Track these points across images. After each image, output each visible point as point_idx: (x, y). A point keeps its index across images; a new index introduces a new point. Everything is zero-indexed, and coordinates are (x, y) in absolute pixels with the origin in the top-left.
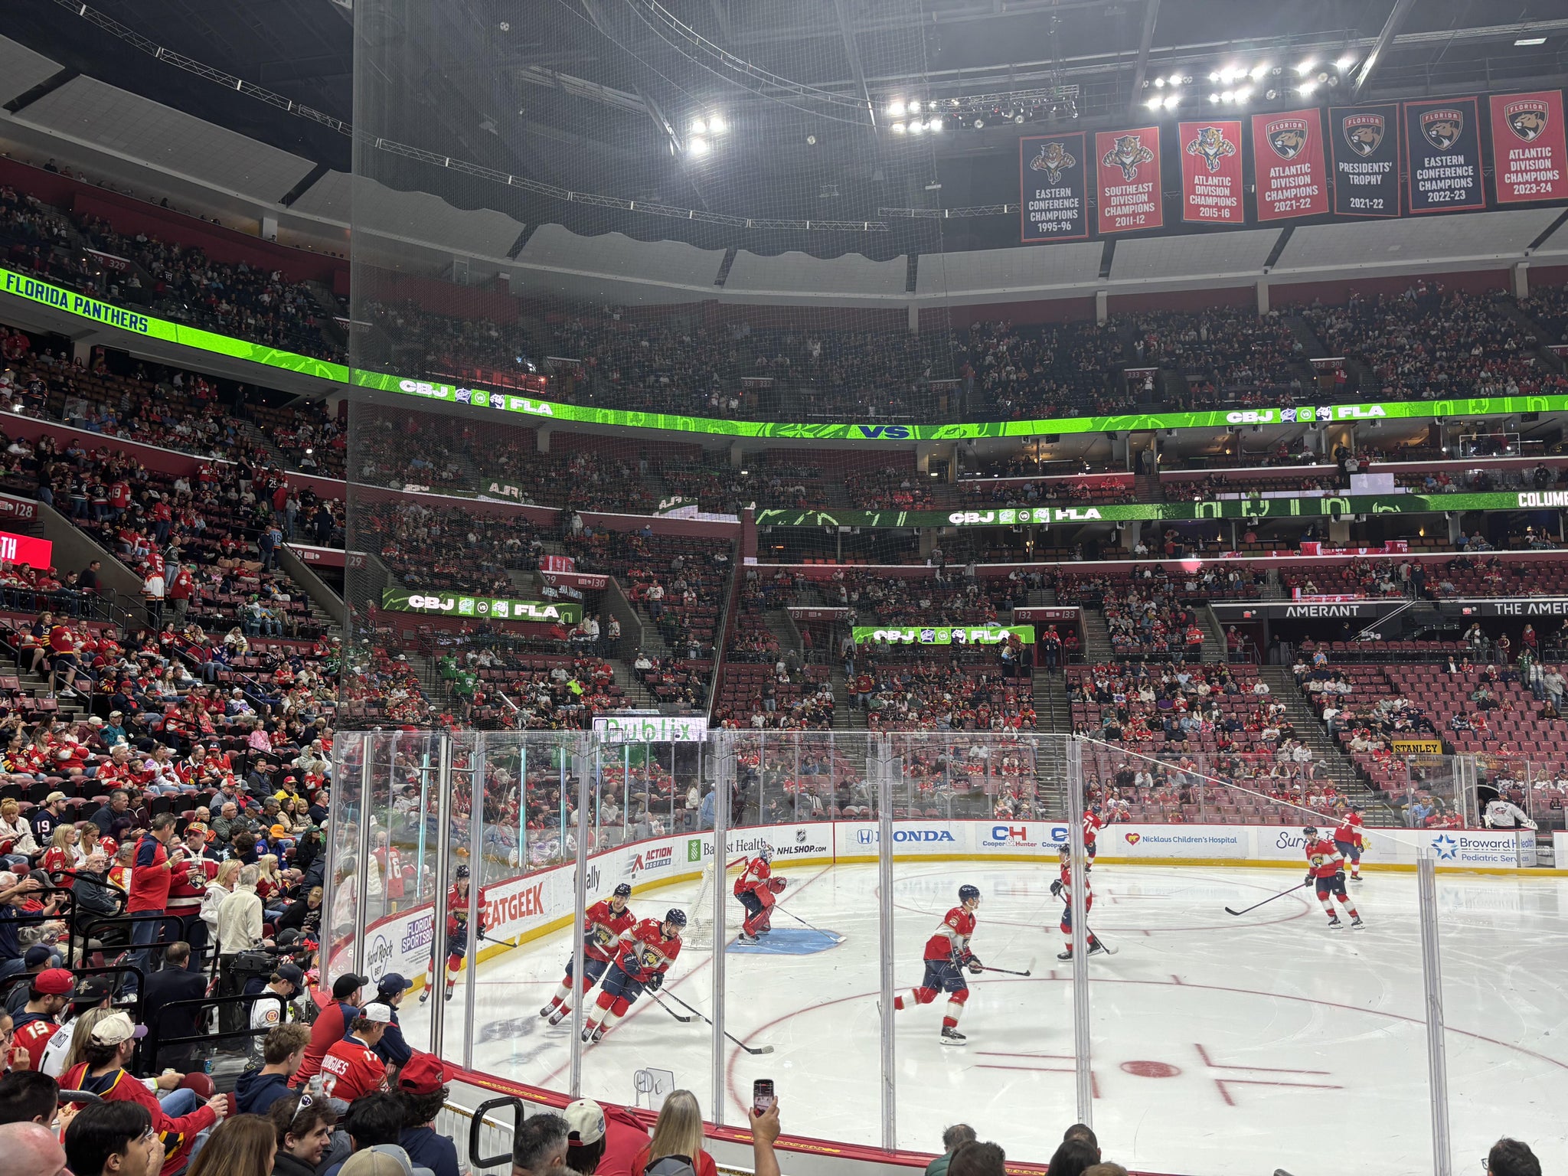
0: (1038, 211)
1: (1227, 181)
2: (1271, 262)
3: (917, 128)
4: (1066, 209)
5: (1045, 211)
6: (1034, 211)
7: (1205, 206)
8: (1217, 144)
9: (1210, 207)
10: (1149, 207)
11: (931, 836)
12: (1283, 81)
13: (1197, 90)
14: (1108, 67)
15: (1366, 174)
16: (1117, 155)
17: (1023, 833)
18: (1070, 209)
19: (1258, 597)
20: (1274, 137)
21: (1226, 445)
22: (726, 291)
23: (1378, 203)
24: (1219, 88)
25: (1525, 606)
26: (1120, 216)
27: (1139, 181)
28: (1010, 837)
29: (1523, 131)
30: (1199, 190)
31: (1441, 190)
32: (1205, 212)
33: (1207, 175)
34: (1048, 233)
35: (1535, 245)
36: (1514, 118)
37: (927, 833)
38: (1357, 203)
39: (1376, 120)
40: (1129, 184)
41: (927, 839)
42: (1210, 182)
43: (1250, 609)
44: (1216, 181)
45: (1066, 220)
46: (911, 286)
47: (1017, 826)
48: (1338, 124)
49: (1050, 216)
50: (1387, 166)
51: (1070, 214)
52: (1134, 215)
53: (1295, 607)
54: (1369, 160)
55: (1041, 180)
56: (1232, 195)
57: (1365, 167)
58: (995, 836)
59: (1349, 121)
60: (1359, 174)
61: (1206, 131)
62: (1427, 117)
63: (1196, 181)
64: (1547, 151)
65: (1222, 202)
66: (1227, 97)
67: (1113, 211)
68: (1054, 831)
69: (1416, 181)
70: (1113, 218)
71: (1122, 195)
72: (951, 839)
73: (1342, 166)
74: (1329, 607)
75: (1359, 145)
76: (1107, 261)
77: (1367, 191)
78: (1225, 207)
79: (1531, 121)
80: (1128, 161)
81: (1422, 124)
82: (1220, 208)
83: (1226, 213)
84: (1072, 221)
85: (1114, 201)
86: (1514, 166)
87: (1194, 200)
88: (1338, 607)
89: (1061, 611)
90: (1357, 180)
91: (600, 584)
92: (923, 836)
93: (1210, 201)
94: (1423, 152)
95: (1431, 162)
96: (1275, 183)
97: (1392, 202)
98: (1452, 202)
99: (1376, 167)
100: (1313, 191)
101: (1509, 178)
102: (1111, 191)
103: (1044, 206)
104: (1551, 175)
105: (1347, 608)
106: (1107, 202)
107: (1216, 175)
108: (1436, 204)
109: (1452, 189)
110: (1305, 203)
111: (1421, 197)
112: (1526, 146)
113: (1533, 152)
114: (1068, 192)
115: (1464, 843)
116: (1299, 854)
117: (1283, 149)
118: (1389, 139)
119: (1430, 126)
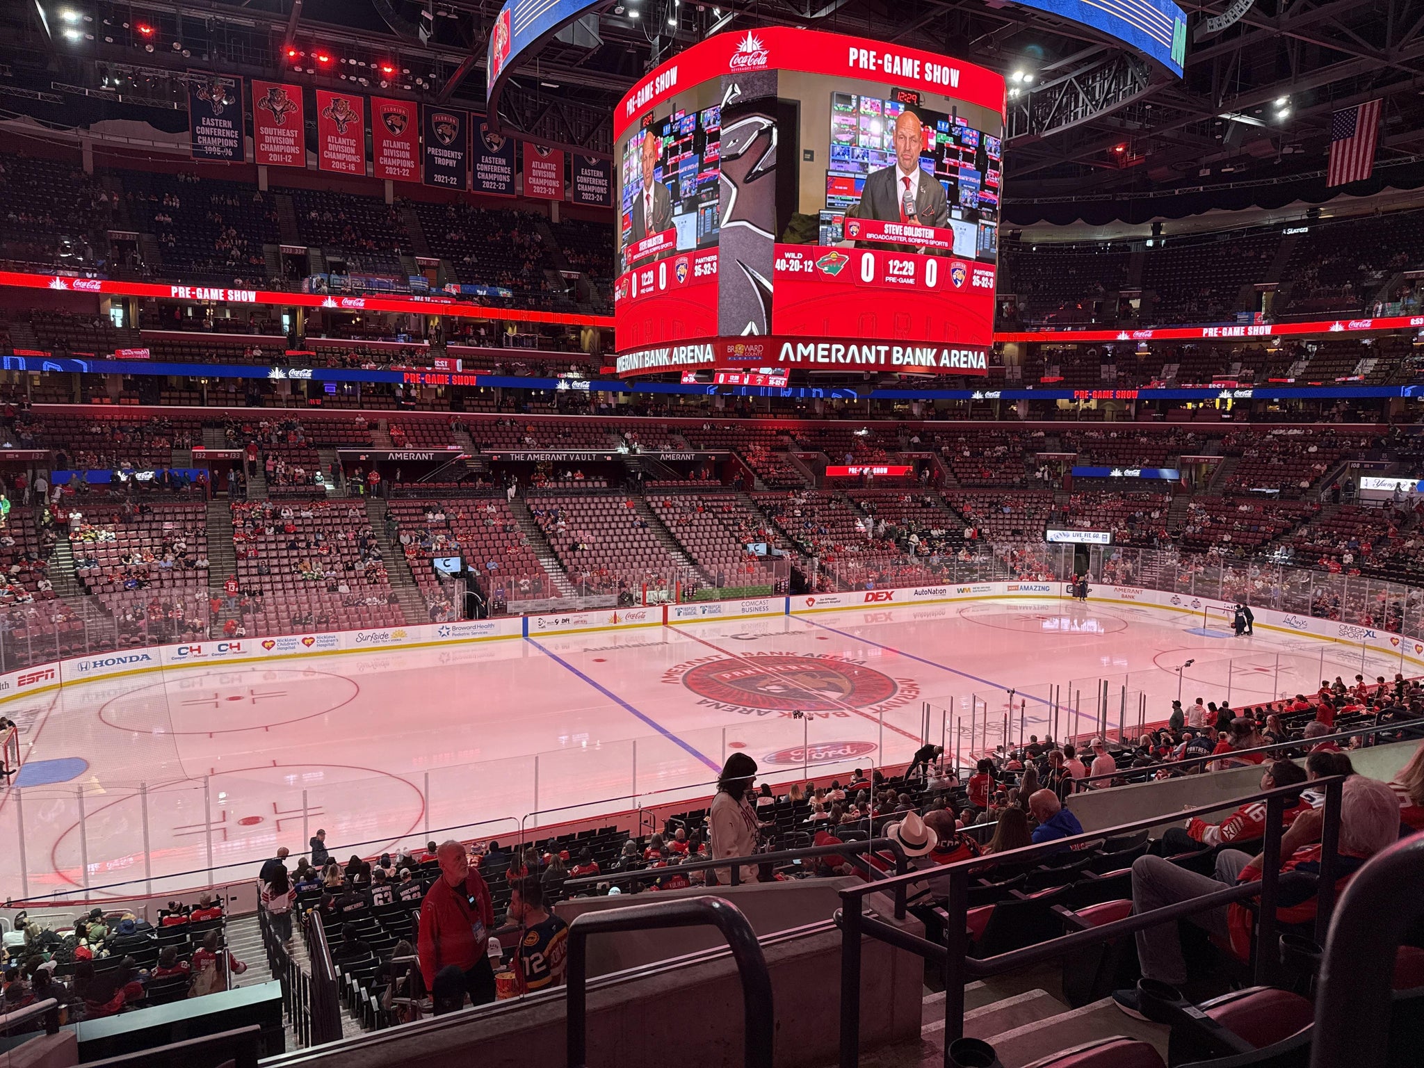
0: (205, 135)
1: (353, 142)
4: (228, 138)
5: (211, 136)
6: (201, 135)
7: (336, 160)
8: (346, 112)
9: (340, 161)
10: (295, 150)
11: (134, 659)
15: (446, 158)
16: (269, 101)
17: (199, 649)
18: (231, 138)
19: (370, 446)
20: (387, 116)
25: (526, 455)
26: (273, 153)
27: (285, 127)
28: (190, 653)
30: (331, 147)
31: (491, 180)
32: (336, 165)
33: (338, 136)
34: (213, 155)
37: (131, 658)
38: (439, 178)
39: (454, 121)
40: (280, 128)
41: (131, 661)
42: (340, 142)
43: (364, 454)
44: (344, 141)
45: (228, 147)
47: (195, 645)
48: (429, 119)
49: (214, 142)
50: (459, 155)
51: (231, 143)
52: (284, 154)
53: (394, 453)
54: (448, 148)
55: (207, 110)
56: (356, 154)
57: (446, 153)
58: (180, 654)
59: (437, 117)
60: (442, 157)
61: (337, 100)
62: (485, 127)
63: (329, 140)
64: (553, 167)
65: (349, 158)
67: (267, 148)
68: (220, 646)
69: (476, 172)
70: (269, 153)
71: (273, 135)
72: (148, 658)
73: (429, 149)
74: (416, 454)
75: (443, 136)
77: (445, 170)
78: (352, 162)
80: (279, 109)
81: (482, 131)
82: (348, 163)
83: (352, 168)
84: (233, 149)
85: (267, 139)
86: (534, 173)
87: (328, 154)
88: (421, 454)
89: (229, 453)
90: (439, 161)
92: (128, 660)
93: (339, 157)
94: (482, 150)
95: (487, 160)
96: (386, 152)
97: (462, 182)
98: (497, 190)
99: (453, 154)
100: (411, 164)
101: (532, 181)
102: (265, 130)
103: (208, 131)
104: (556, 184)
105: (426, 455)
106: (262, 139)
107: (342, 137)
108: (488, 190)
109: (497, 182)
110: (406, 173)
111: (478, 183)
112: (541, 161)
113: (545, 166)
114: (229, 124)
115: (454, 628)
116: (369, 644)
117: (392, 127)
118: (461, 136)
119: (486, 134)
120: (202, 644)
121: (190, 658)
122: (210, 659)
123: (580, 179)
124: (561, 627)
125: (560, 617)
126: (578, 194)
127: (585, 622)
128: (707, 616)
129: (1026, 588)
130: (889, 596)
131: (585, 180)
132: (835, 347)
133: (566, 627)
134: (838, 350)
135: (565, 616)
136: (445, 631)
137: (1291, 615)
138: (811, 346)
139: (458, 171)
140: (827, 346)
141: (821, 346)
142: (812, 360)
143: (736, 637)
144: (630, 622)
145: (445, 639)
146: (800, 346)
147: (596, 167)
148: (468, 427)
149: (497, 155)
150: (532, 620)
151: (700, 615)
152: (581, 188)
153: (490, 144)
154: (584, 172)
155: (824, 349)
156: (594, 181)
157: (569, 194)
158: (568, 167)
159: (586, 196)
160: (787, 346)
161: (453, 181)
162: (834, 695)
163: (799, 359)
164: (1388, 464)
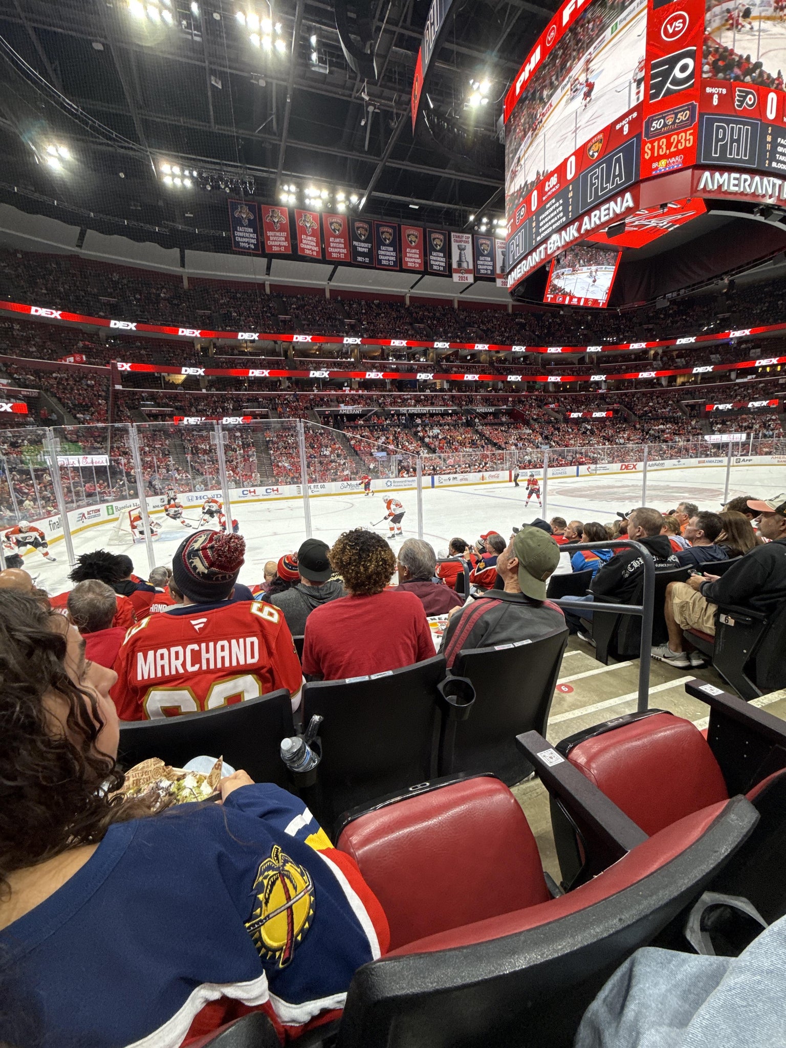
1: (314, 239)
2: (330, 279)
3: (178, 182)
4: (251, 238)
5: (242, 237)
6: (238, 236)
7: (307, 249)
8: (310, 223)
10: (286, 244)
12: (333, 201)
13: (301, 197)
14: (265, 175)
15: (363, 247)
16: (271, 217)
17: (254, 492)
18: (253, 238)
19: (330, 406)
20: (331, 224)
21: (317, 350)
22: (83, 251)
23: (367, 260)
24: (309, 198)
25: (408, 410)
26: (274, 246)
27: (280, 231)
29: (411, 242)
30: (304, 241)
31: (386, 260)
32: (307, 252)
33: (307, 235)
34: (244, 248)
35: (412, 288)
36: (409, 236)
38: (360, 259)
39: (366, 226)
42: (308, 239)
43: (328, 411)
44: (310, 238)
45: (252, 244)
46: (183, 265)
48: (353, 225)
49: (244, 240)
50: (369, 246)
51: (253, 241)
52: (280, 246)
53: (342, 410)
54: (364, 242)
55: (239, 222)
56: (316, 246)
57: (363, 245)
58: (244, 494)
59: (357, 224)
60: (360, 246)
61: (306, 215)
62: (382, 229)
63: (303, 237)
64: (418, 251)
65: (313, 248)
66: (312, 203)
67: (271, 243)
69: (378, 254)
70: (271, 246)
71: (274, 236)
73: (355, 243)
74: (352, 410)
75: (360, 235)
76: (269, 268)
77: (363, 254)
78: (314, 251)
79: (414, 239)
80: (276, 220)
81: (380, 231)
82: (312, 251)
83: (315, 253)
84: (254, 244)
85: (271, 238)
86: (408, 255)
87: (303, 246)
88: (355, 410)
89: (261, 411)
90: (360, 249)
91: (36, 395)
93: (309, 247)
94: (381, 243)
95: (383, 248)
96: (332, 245)
97: (371, 260)
98: (389, 265)
99: (366, 245)
100: (345, 251)
101: (407, 260)
102: (269, 234)
103: (241, 234)
104: (419, 261)
105: (358, 412)
106: (268, 238)
107: (310, 236)
109: (389, 260)
110: (342, 256)
111: (379, 260)
112: (412, 248)
113: (413, 251)
114: (251, 230)
115: (392, 482)
116: (348, 490)
117: (334, 230)
118: (370, 234)
119: (383, 233)
120: (257, 489)
121: (249, 497)
122: (261, 497)
123: (431, 258)
124: (452, 482)
125: (451, 476)
126: (431, 267)
129: (710, 462)
130: (634, 467)
131: (434, 258)
132: (744, 176)
133: (455, 482)
134: (745, 180)
135: (455, 476)
136: (389, 484)
138: (726, 175)
139: (369, 253)
140: (737, 175)
141: (734, 175)
142: (725, 188)
144: (492, 480)
145: (390, 488)
146: (717, 175)
147: (439, 251)
149: (388, 245)
150: (436, 477)
152: (432, 263)
153: (385, 239)
154: (434, 254)
155: (735, 179)
156: (439, 259)
158: (425, 251)
159: (435, 268)
163: (716, 187)
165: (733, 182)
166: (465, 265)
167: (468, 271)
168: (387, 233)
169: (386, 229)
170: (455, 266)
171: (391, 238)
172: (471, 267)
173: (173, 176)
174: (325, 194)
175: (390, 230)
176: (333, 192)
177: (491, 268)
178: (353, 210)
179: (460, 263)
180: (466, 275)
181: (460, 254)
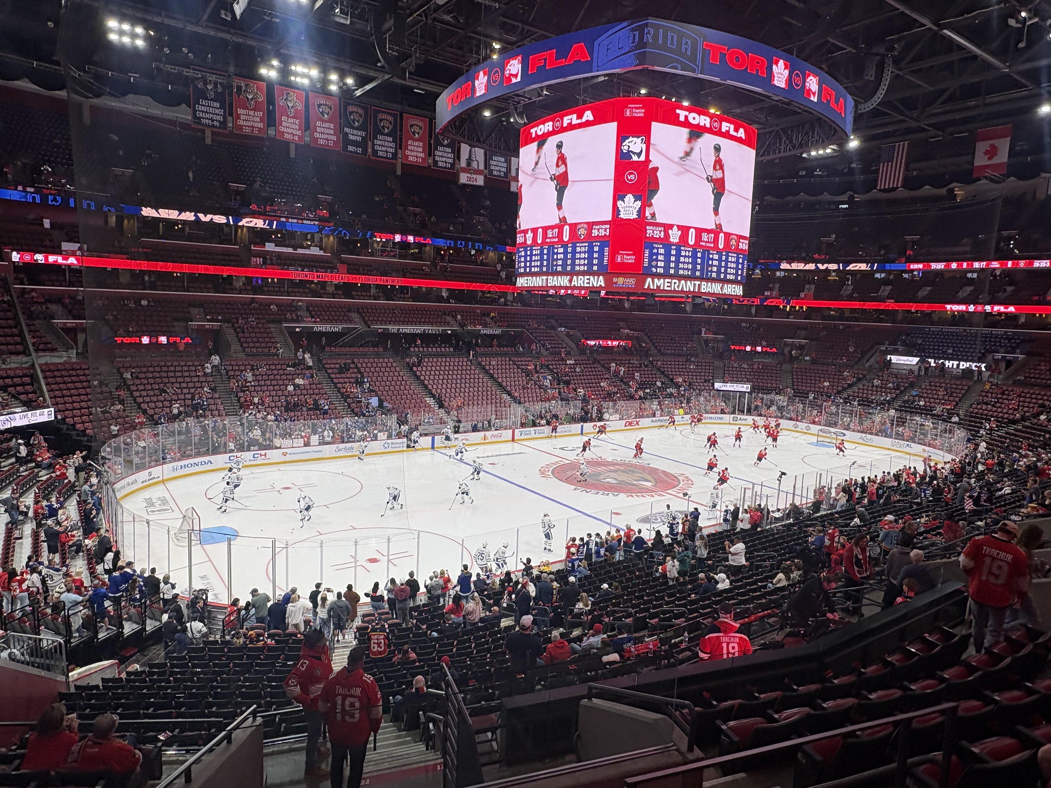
0: (201, 111)
1: (297, 121)
3: (126, 40)
4: (216, 114)
5: (205, 112)
6: (198, 110)
7: (286, 133)
8: (294, 102)
9: (289, 134)
10: (260, 125)
11: (203, 463)
12: (325, 82)
13: (285, 72)
15: (356, 135)
18: (218, 114)
19: (301, 320)
20: (319, 106)
24: (296, 74)
25: (398, 329)
26: (246, 126)
27: (255, 109)
29: (414, 133)
30: (284, 124)
31: (383, 151)
32: (287, 136)
33: (288, 117)
36: (412, 126)
37: (201, 462)
38: (350, 148)
39: (361, 111)
40: (250, 110)
42: (289, 121)
43: (298, 327)
44: (292, 121)
45: (217, 121)
48: (345, 110)
49: (207, 116)
50: (364, 134)
51: (218, 118)
52: (253, 127)
53: (317, 327)
54: (357, 129)
55: (203, 94)
56: (299, 130)
57: (355, 132)
58: (230, 460)
59: (350, 109)
60: (353, 135)
61: (288, 94)
62: (380, 116)
63: (283, 119)
64: (421, 144)
65: (295, 132)
66: (299, 80)
67: (241, 123)
68: (254, 455)
69: (374, 145)
70: (242, 126)
71: (246, 115)
72: (212, 463)
73: (345, 129)
74: (330, 327)
75: (353, 121)
77: (355, 143)
78: (296, 135)
80: (250, 97)
81: (378, 119)
82: (294, 135)
83: (296, 138)
84: (220, 122)
85: (242, 117)
86: (409, 148)
87: (282, 129)
88: (334, 327)
89: (212, 325)
90: (351, 137)
92: (200, 464)
93: (289, 131)
94: (378, 131)
95: (381, 137)
96: (318, 129)
97: (365, 151)
98: (386, 158)
99: (360, 133)
100: (334, 138)
101: (407, 152)
102: (240, 111)
103: (203, 109)
104: (422, 155)
105: (337, 328)
106: (238, 117)
107: (292, 117)
108: (381, 157)
109: (387, 152)
110: (331, 144)
111: (375, 152)
112: (414, 140)
113: (416, 143)
114: (218, 105)
115: (392, 443)
116: (343, 453)
117: (322, 113)
118: (365, 121)
119: (381, 120)
123: (437, 153)
126: (436, 162)
127: (467, 440)
128: (537, 436)
129: (711, 418)
130: (637, 423)
131: (440, 154)
132: (673, 281)
134: (675, 283)
136: (386, 445)
137: (864, 435)
138: (662, 280)
139: (363, 144)
140: (670, 280)
141: (667, 280)
142: (662, 287)
143: (562, 449)
144: (493, 440)
145: (387, 450)
146: (656, 280)
147: (447, 146)
148: (360, 310)
149: (386, 135)
150: (436, 438)
151: (533, 436)
152: (437, 158)
153: (383, 127)
154: (440, 149)
156: (445, 155)
157: (430, 161)
158: (430, 144)
159: (440, 164)
160: (649, 280)
161: (359, 150)
162: (649, 484)
163: (655, 287)
164: (901, 348)
165: (667, 284)
166: (474, 165)
167: (478, 172)
168: (386, 121)
169: (385, 116)
170: (463, 164)
171: (391, 127)
172: (482, 167)
173: (121, 33)
174: (314, 73)
175: (390, 118)
176: (325, 70)
177: (504, 170)
178: (346, 92)
179: (469, 161)
180: (475, 176)
181: (470, 151)
